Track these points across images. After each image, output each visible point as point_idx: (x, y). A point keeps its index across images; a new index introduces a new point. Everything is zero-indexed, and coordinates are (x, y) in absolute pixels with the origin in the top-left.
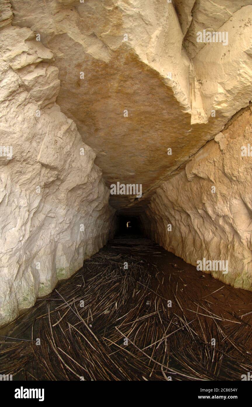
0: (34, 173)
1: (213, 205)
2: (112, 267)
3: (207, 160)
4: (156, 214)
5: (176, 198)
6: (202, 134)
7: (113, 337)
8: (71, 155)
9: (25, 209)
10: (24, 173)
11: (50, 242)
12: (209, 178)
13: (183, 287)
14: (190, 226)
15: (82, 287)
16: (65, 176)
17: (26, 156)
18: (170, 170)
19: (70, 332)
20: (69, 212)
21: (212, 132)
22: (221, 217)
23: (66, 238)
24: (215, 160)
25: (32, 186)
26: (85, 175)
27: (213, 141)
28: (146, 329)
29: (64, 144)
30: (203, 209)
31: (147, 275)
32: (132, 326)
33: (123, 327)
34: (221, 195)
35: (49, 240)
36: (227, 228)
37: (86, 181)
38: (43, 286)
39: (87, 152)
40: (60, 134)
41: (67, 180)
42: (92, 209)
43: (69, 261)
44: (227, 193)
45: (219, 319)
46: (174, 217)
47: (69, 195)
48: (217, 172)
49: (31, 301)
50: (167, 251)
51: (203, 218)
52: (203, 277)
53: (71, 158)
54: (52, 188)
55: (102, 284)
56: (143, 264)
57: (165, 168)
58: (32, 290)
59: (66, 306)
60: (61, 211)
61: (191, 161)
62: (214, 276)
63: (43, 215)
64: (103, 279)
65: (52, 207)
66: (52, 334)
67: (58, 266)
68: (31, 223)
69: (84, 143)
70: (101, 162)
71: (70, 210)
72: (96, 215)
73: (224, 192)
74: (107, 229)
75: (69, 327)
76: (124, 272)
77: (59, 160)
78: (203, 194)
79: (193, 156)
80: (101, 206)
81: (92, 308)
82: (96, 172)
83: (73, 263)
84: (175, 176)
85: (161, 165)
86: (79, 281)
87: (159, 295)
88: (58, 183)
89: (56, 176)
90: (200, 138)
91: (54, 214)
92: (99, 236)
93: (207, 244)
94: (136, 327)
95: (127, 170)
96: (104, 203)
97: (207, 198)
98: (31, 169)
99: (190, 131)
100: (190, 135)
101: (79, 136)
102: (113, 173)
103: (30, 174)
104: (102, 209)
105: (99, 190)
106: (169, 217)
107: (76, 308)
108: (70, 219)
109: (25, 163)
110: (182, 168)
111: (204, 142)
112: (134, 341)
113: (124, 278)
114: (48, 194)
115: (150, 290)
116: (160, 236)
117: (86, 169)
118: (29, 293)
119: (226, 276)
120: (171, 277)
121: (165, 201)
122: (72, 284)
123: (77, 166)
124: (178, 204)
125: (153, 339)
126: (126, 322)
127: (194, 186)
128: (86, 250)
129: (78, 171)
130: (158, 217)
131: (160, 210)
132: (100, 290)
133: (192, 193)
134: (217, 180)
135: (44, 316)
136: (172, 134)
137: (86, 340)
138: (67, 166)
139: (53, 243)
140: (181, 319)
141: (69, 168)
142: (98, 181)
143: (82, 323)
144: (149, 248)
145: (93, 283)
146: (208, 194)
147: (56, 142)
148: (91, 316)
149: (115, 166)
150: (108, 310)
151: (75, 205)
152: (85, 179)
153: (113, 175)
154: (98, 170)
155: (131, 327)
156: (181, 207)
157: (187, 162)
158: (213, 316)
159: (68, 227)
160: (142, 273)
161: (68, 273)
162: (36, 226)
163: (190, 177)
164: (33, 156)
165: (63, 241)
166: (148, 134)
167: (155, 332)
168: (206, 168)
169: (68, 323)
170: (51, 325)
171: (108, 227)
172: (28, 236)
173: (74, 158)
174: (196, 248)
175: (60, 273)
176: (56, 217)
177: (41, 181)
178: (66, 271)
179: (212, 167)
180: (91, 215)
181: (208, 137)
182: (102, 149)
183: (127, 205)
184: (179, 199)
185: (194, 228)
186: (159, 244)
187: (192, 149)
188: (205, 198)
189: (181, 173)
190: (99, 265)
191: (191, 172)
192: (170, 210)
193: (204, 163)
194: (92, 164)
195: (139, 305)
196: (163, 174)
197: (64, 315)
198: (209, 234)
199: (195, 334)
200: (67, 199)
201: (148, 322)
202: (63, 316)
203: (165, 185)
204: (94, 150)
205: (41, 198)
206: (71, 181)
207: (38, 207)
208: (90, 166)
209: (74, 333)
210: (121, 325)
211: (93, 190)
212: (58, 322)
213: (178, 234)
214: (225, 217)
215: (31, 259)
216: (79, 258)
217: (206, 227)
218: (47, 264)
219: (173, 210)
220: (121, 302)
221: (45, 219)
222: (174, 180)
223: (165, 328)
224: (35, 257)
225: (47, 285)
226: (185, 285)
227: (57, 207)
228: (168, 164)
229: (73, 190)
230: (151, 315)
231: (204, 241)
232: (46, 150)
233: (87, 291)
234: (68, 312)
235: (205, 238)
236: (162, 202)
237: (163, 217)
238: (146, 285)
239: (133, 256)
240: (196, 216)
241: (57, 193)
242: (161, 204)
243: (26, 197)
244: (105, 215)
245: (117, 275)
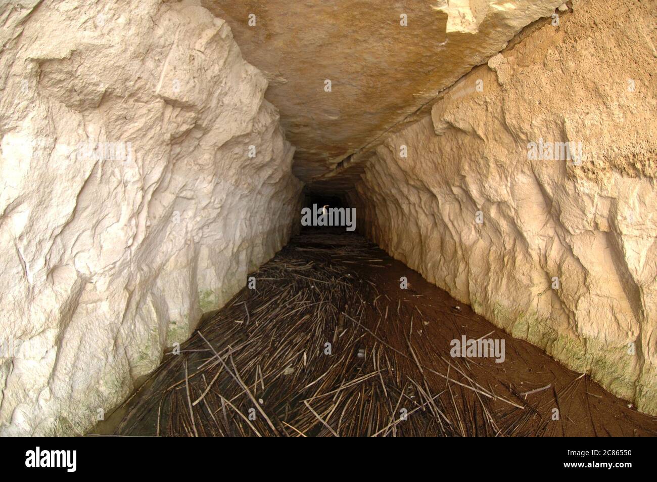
0: (150, 117)
1: (481, 181)
2: (297, 285)
3: (473, 98)
4: (374, 191)
5: (412, 164)
6: (465, 52)
7: (301, 422)
8: (221, 82)
9: (136, 186)
10: (132, 119)
11: (186, 243)
12: (475, 132)
13: (423, 327)
14: (436, 217)
15: (244, 324)
16: (210, 121)
17: (134, 86)
18: (403, 113)
19: (225, 413)
20: (219, 187)
21: (483, 51)
22: (493, 203)
23: (215, 234)
24: (488, 100)
25: (148, 142)
26: (248, 118)
27: (485, 67)
28: (358, 406)
29: (206, 62)
30: (461, 187)
31: (358, 301)
32: (334, 399)
33: (317, 401)
34: (497, 165)
35: (183, 241)
36: (504, 225)
37: (249, 130)
38: (175, 327)
39: (251, 78)
40: (200, 45)
41: (214, 128)
42: (262, 181)
43: (222, 278)
44: (508, 162)
45: (487, 395)
46: (407, 199)
47: (219, 156)
48: (491, 123)
49: (153, 359)
50: (393, 257)
51: (459, 202)
52: (457, 309)
53: (221, 88)
54: (186, 144)
55: (279, 318)
56: (351, 280)
57: (394, 108)
58: (154, 338)
59: (217, 362)
60: (205, 186)
61: (442, 100)
62: (476, 311)
63: (170, 195)
64: (282, 308)
65: (187, 180)
66: (193, 421)
67: (201, 287)
68: (148, 212)
69: (245, 62)
70: (276, 95)
71: (222, 183)
72: (269, 191)
73: (503, 159)
74: (288, 217)
75: (223, 404)
76: (319, 295)
77: (197, 90)
78: (463, 159)
79: (447, 91)
80: (278, 176)
81: (262, 363)
82: (268, 113)
83: (229, 281)
84: (411, 125)
85: (386, 103)
86: (239, 314)
87: (379, 340)
88: (198, 134)
89: (194, 121)
90: (462, 59)
91: (192, 193)
92: (275, 229)
93: (467, 251)
94: (341, 401)
95: (326, 111)
96: (283, 170)
97: (470, 166)
98: (144, 111)
99: (443, 44)
100: (443, 51)
101: (236, 48)
102: (300, 116)
103: (143, 120)
104: (280, 180)
105: (273, 147)
106: (398, 197)
107: (233, 365)
108: (221, 200)
109: (133, 99)
110: (426, 111)
111: (468, 68)
112: (338, 430)
113: (319, 306)
114: (179, 156)
115: (364, 329)
116: (381, 231)
117: (250, 108)
118: (150, 344)
119: (498, 313)
120: (401, 307)
121: (392, 169)
122: (226, 318)
123: (232, 103)
124: (416, 176)
125: (370, 426)
126: (322, 392)
127: (447, 143)
128: (251, 256)
129: (235, 111)
130: (379, 197)
131: (381, 184)
132: (275, 329)
133: (442, 156)
134: (491, 136)
135: (177, 386)
136: (409, 47)
137: (253, 428)
138: (213, 104)
139: (192, 246)
140: (420, 388)
141: (217, 107)
142: (271, 130)
143: (245, 394)
144: (361, 251)
145: (263, 317)
146: (471, 160)
147: (192, 58)
148: (261, 380)
149: (303, 103)
150: (291, 367)
151: (231, 173)
152: (247, 125)
153: (298, 119)
154: (273, 110)
155: (332, 401)
156: (421, 181)
157: (434, 101)
158: (476, 387)
159: (219, 215)
160: (350, 297)
161: (220, 298)
162: (158, 217)
163: (439, 127)
164: (147, 87)
165: (209, 241)
166: (365, 45)
167: (374, 413)
168: (470, 113)
169: (220, 396)
170: (190, 404)
171: (290, 213)
172: (143, 237)
173: (227, 88)
174: (445, 257)
175: (206, 299)
176: (195, 197)
177: (163, 130)
178: (215, 296)
179: (480, 112)
180: (259, 193)
181: (477, 59)
182: (279, 72)
183: (323, 176)
184: (418, 166)
185: (442, 220)
186: (379, 246)
187: (445, 78)
188: (466, 167)
189: (423, 121)
190: (275, 282)
191: (442, 119)
192: (401, 186)
193: (466, 104)
194: (261, 99)
195: (346, 358)
196: (390, 121)
197: (214, 380)
198: (471, 233)
199: (444, 420)
200: (215, 163)
201: (361, 391)
202: (212, 383)
203: (393, 140)
204: (264, 74)
205: (165, 164)
206: (221, 130)
207: (161, 180)
208: (256, 102)
209: (232, 416)
210: (314, 398)
211: (263, 147)
212: (203, 395)
213: (414, 230)
214: (501, 205)
215: (151, 279)
216: (239, 270)
217: (466, 220)
218: (181, 285)
219: (405, 185)
220: (313, 352)
221: (175, 202)
222: (410, 132)
223: (393, 404)
224: (158, 275)
225: (183, 324)
226: (426, 323)
227: (197, 179)
228: (399, 102)
229: (225, 146)
230: (366, 377)
231: (460, 244)
232: (172, 73)
233: (253, 331)
234: (220, 373)
235: (463, 240)
236: (386, 172)
237: (386, 198)
238: (358, 319)
239: (333, 265)
240: (448, 198)
241: (196, 153)
242: (385, 174)
243: (137, 163)
244: (285, 192)
245: (306, 300)
